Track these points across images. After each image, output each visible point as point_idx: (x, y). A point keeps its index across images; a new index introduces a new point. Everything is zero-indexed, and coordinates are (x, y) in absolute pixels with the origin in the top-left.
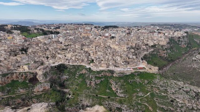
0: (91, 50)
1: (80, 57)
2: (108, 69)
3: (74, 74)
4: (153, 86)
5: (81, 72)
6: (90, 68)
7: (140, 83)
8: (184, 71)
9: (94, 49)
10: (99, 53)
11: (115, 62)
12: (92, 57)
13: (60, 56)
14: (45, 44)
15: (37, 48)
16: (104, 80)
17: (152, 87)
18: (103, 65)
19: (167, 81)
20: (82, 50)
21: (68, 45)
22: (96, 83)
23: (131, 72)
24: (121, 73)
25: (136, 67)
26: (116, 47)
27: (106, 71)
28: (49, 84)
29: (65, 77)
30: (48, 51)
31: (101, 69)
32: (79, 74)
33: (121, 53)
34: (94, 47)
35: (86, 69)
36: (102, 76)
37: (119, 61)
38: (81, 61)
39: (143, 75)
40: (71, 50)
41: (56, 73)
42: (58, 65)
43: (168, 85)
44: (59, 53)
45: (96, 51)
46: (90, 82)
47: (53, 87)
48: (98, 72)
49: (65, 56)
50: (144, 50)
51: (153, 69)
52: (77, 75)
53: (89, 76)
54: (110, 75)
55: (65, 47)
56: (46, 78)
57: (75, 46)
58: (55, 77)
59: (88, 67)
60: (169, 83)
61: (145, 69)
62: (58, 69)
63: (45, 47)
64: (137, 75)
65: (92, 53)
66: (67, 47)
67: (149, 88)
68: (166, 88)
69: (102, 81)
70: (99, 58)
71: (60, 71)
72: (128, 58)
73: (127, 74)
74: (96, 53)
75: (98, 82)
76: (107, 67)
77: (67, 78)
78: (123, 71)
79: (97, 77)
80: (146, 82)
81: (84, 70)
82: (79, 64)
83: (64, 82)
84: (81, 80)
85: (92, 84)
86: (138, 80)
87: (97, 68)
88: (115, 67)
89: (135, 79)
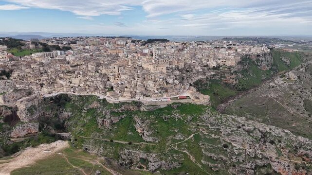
0: (112, 72)
1: (92, 83)
2: (133, 99)
3: (81, 110)
4: (200, 124)
5: (91, 106)
6: (104, 100)
7: (179, 119)
8: (255, 104)
9: (117, 71)
10: (123, 77)
11: (146, 89)
12: (112, 82)
13: (62, 82)
14: (42, 64)
15: (28, 70)
16: (126, 117)
17: (198, 125)
18: (125, 95)
19: (221, 116)
20: (98, 72)
21: (78, 65)
22: (112, 122)
23: (166, 103)
24: (151, 105)
25: (177, 96)
26: (150, 67)
27: (129, 103)
28: (37, 125)
29: (66, 114)
30: (45, 75)
31: (122, 99)
32: (88, 108)
33: (156, 76)
34: (117, 68)
35: (99, 101)
36: (122, 110)
37: (152, 88)
38: (92, 89)
39: (185, 108)
40: (81, 72)
41: (52, 109)
42: (56, 96)
43: (222, 122)
44: (61, 79)
45: (119, 74)
46: (103, 120)
47: (45, 129)
48: (116, 104)
49: (71, 83)
50: (198, 72)
51: (201, 99)
52: (84, 111)
53: (102, 112)
54: (136, 108)
55: (71, 69)
56: (31, 115)
57: (87, 66)
58: (49, 114)
59: (102, 97)
60: (224, 120)
61: (190, 98)
62: (55, 102)
63: (41, 69)
64: (176, 108)
65: (112, 77)
66: (75, 68)
67: (193, 127)
68: (218, 127)
69: (122, 119)
70: (122, 84)
71: (58, 106)
72: (165, 83)
73: (162, 107)
74: (118, 77)
75: (116, 120)
77: (68, 116)
78: (156, 102)
79: (114, 112)
80: (189, 118)
81: (95, 102)
82: (90, 94)
83: (64, 122)
84: (89, 117)
85: (106, 123)
86: (177, 115)
87: (116, 99)
88: (145, 97)
89: (173, 114)
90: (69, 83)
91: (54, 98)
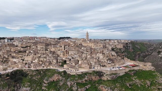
0: (59, 50)
1: (45, 59)
2: (92, 70)
5: (51, 80)
6: (65, 72)
7: (141, 85)
9: (63, 49)
10: (71, 53)
12: (63, 57)
13: (14, 60)
16: (91, 87)
18: (83, 66)
20: (47, 50)
21: (27, 46)
23: (124, 71)
24: (112, 74)
25: (125, 65)
27: (90, 73)
31: (83, 70)
32: (49, 81)
34: (63, 47)
35: (59, 73)
36: (86, 81)
37: (102, 59)
38: (48, 64)
40: (32, 52)
41: (9, 85)
42: (12, 72)
44: (13, 57)
45: (66, 51)
48: (79, 75)
51: (147, 66)
52: (45, 85)
53: (65, 84)
54: (98, 78)
55: (22, 49)
57: (37, 47)
59: (61, 70)
61: (138, 66)
62: (11, 78)
64: (133, 75)
65: (62, 53)
66: (26, 49)
69: (87, 89)
70: (73, 58)
71: (15, 81)
73: (121, 74)
74: (67, 53)
75: (83, 90)
76: (90, 68)
78: (116, 70)
79: (79, 83)
80: (148, 83)
81: (56, 75)
82: (45, 68)
86: (137, 81)
87: (77, 70)
88: (101, 67)
89: (134, 81)
90: (22, 61)
91: (10, 75)
